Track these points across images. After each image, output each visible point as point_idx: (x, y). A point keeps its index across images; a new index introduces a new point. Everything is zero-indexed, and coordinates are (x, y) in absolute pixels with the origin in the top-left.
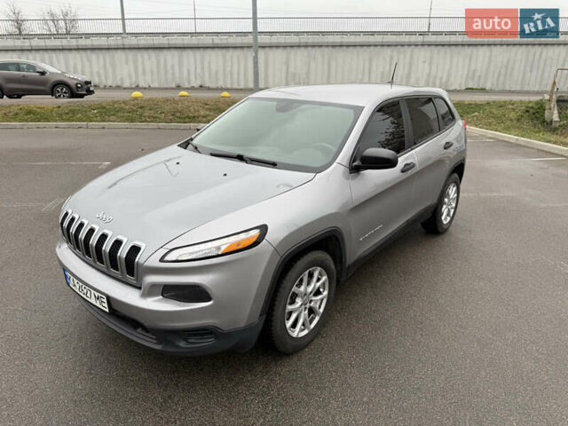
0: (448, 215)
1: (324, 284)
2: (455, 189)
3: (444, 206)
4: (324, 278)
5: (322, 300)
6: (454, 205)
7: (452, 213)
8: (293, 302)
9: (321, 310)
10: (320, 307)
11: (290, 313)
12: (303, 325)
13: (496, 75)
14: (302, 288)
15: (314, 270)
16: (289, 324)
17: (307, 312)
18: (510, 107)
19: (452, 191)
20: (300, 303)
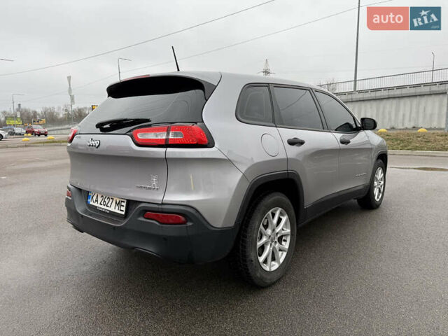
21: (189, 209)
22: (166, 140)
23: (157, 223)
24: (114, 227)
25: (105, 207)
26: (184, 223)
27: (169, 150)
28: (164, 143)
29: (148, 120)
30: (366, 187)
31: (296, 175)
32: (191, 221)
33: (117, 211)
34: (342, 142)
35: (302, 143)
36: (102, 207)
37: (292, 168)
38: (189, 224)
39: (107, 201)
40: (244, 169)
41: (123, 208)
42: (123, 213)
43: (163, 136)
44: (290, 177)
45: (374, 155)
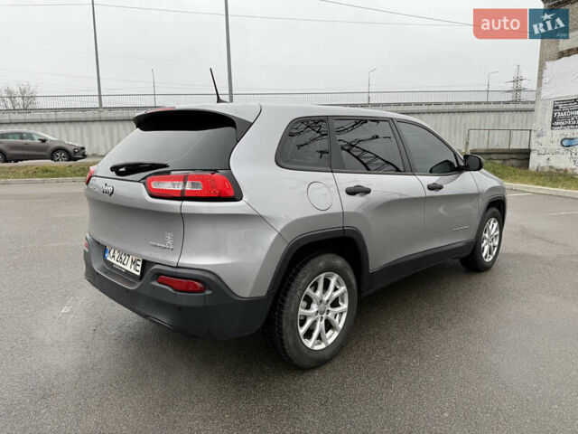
21: (207, 275)
22: (182, 191)
23: (170, 290)
24: (128, 291)
25: (121, 265)
26: (202, 291)
27: (185, 203)
28: (179, 195)
29: (165, 166)
30: (468, 244)
31: (357, 233)
32: (210, 289)
33: (132, 271)
34: (431, 188)
35: (367, 191)
36: (119, 264)
37: (350, 224)
38: (208, 292)
39: (123, 258)
40: (280, 227)
41: (139, 268)
42: (138, 274)
43: (178, 187)
44: (346, 235)
45: (483, 203)
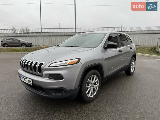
0: (133, 70)
1: (97, 81)
2: (134, 62)
3: (132, 67)
4: (98, 79)
5: (97, 87)
6: (134, 67)
7: (134, 70)
8: (88, 85)
9: (97, 90)
10: (96, 89)
11: (88, 88)
12: (91, 94)
13: (141, 42)
14: (91, 81)
15: (94, 76)
16: (87, 92)
17: (92, 89)
18: (147, 48)
19: (133, 62)
20: (90, 86)
